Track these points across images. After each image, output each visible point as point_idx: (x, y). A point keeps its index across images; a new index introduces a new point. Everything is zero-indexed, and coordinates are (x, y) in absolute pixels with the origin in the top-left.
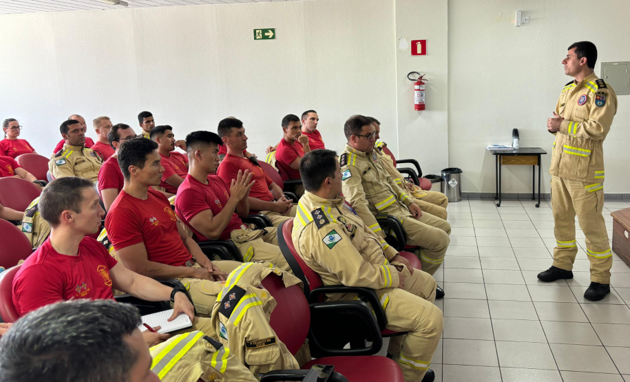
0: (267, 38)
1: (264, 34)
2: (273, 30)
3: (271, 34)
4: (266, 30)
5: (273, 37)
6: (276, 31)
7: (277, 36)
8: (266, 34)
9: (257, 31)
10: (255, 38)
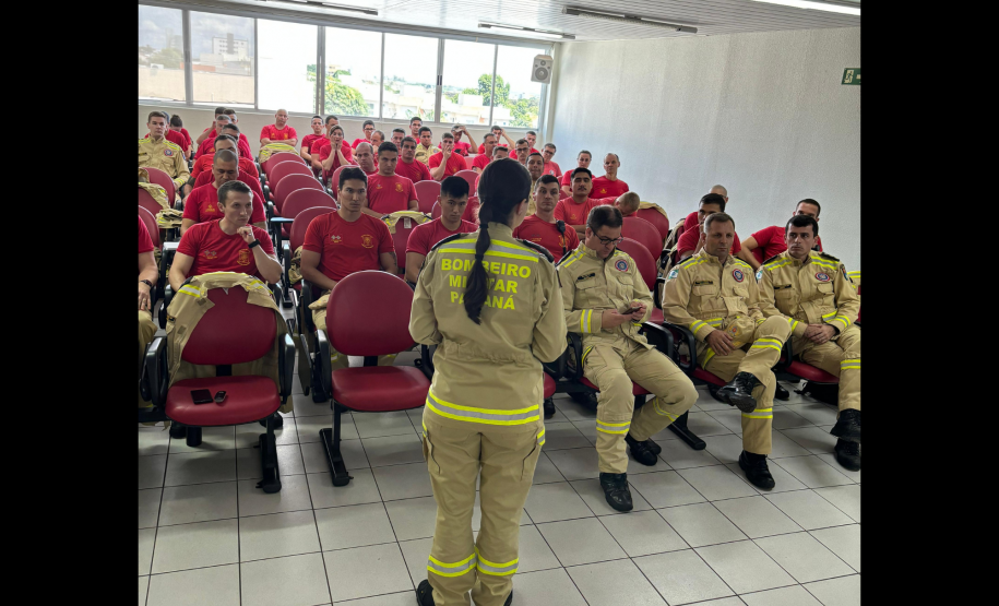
1: (856, 77)
9: (849, 72)
10: (843, 83)
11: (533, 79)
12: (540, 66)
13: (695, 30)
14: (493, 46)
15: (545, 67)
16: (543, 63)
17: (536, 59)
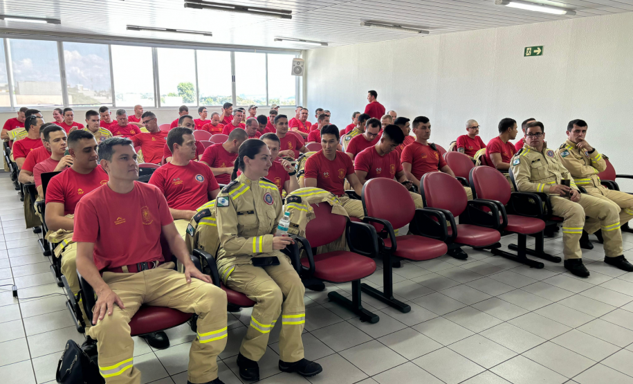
0: (535, 54)
1: (533, 51)
2: (541, 48)
3: (539, 51)
4: (535, 48)
5: (541, 54)
6: (544, 49)
7: (544, 53)
8: (535, 51)
9: (528, 49)
10: (525, 55)
11: (292, 74)
12: (296, 65)
13: (428, 32)
14: (264, 54)
15: (300, 66)
16: (298, 63)
17: (293, 61)
